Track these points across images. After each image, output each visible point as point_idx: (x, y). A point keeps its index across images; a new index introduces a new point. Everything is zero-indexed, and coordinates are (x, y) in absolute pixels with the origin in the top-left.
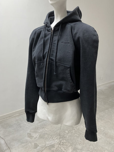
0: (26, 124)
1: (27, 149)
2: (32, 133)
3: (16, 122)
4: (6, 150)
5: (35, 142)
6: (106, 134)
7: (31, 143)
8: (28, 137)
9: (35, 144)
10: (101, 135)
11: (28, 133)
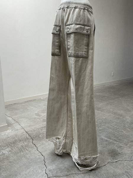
0: (32, 108)
1: (36, 122)
2: (40, 113)
3: (23, 107)
4: (14, 123)
5: (44, 118)
6: (115, 113)
7: (39, 119)
8: (36, 115)
9: (43, 119)
10: (110, 114)
11: (35, 114)
